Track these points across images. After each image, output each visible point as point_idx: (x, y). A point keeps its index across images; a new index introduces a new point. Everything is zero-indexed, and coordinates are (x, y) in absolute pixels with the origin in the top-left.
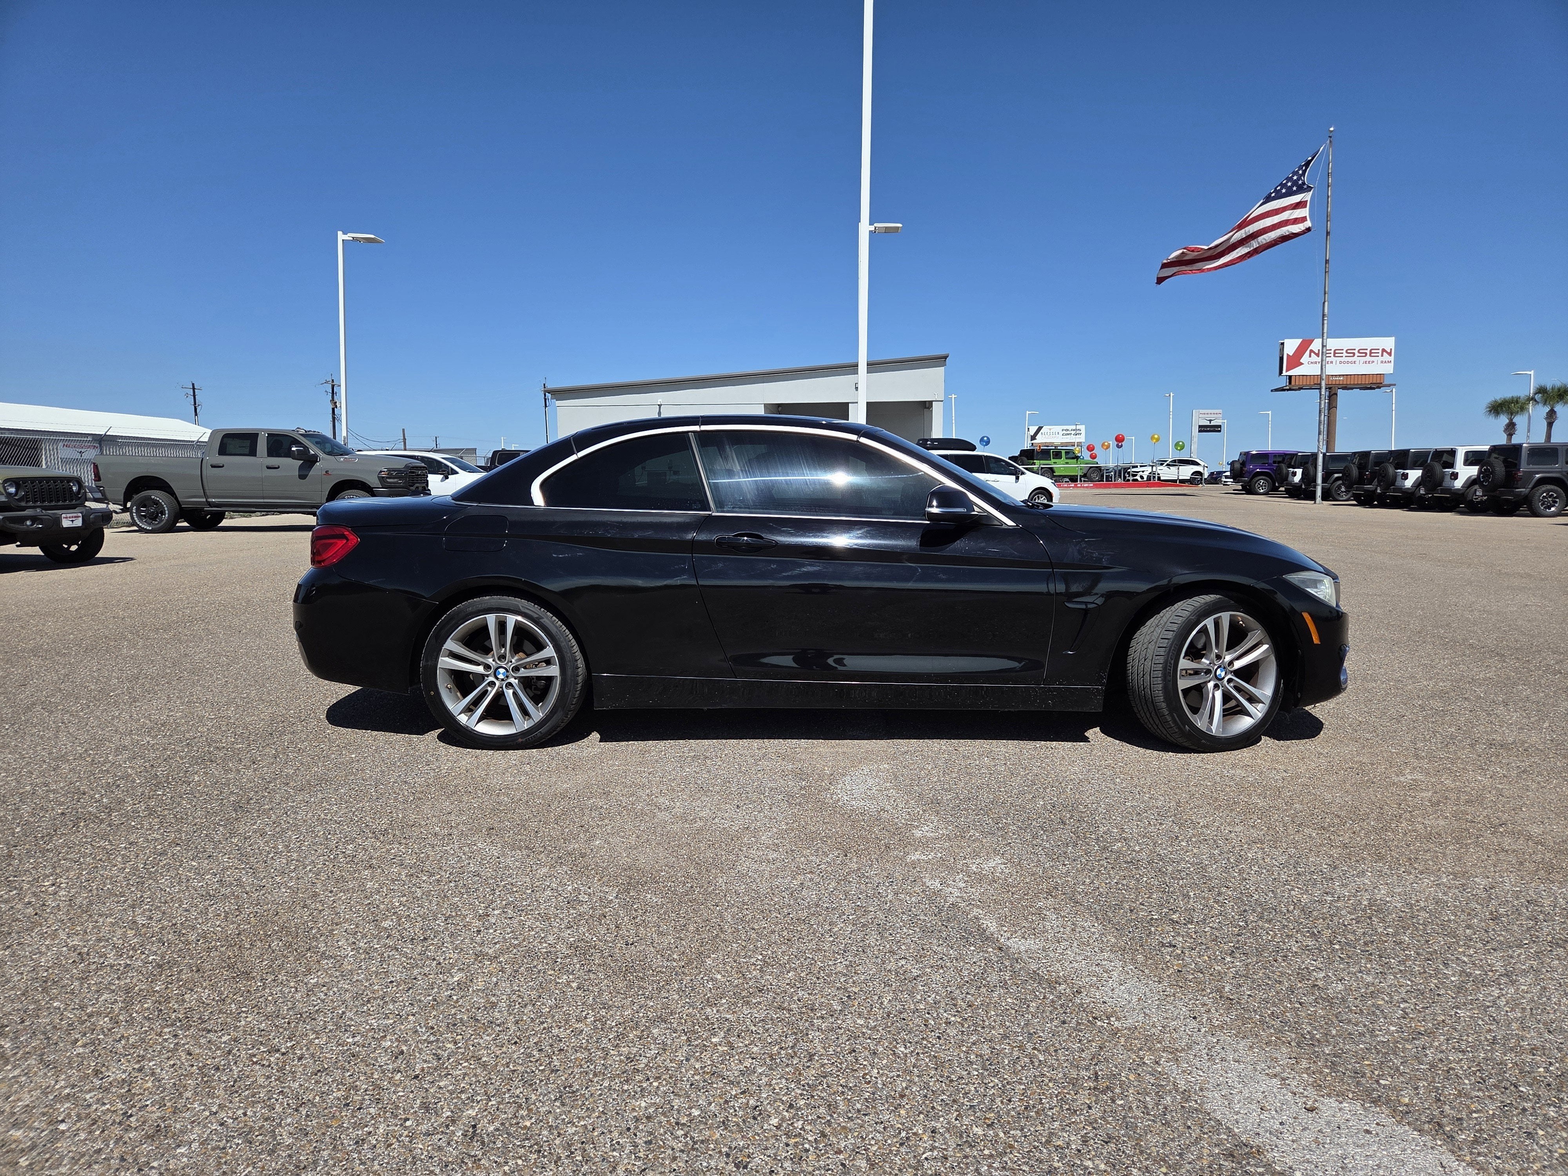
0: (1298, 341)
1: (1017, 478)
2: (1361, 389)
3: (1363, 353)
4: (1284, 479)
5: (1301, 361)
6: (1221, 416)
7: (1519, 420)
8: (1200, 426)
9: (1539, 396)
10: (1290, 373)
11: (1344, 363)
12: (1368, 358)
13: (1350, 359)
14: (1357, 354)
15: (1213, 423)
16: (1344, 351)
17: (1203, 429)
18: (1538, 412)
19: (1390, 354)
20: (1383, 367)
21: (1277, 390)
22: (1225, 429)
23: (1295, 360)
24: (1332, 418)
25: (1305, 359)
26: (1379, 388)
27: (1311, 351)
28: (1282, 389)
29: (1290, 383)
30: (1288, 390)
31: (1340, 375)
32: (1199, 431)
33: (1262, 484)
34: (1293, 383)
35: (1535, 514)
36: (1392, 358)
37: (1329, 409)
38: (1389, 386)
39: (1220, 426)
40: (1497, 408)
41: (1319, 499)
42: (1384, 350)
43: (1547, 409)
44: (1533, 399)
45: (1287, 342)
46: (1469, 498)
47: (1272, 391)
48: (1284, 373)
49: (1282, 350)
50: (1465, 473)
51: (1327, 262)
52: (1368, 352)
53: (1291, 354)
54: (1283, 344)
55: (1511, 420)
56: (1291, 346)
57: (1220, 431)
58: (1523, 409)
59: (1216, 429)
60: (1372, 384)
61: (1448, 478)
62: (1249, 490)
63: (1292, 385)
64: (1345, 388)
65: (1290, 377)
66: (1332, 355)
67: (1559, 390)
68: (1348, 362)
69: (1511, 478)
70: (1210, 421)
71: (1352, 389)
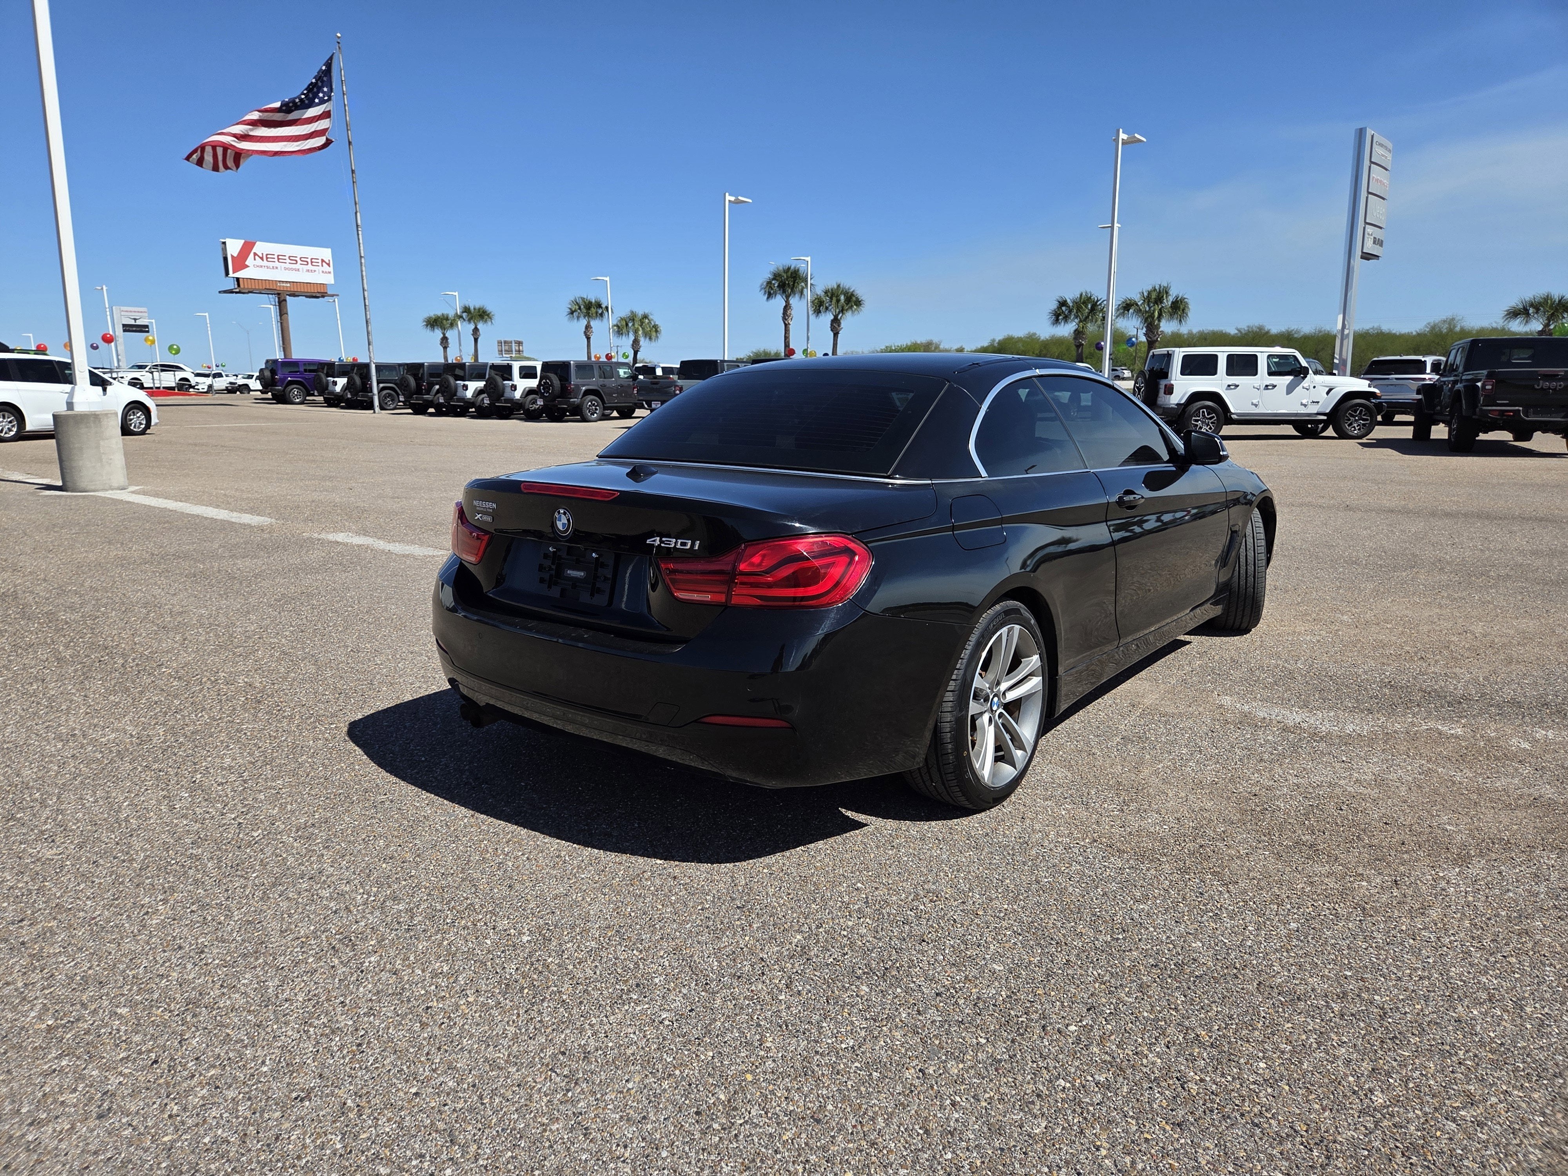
0: (241, 242)
1: (105, 390)
2: (307, 297)
3: (304, 261)
4: (323, 389)
5: (247, 263)
6: (146, 315)
7: (451, 334)
8: (124, 325)
9: (465, 315)
10: (237, 275)
11: (286, 269)
12: (310, 267)
13: (294, 266)
14: (299, 262)
15: (138, 323)
16: (287, 258)
17: (127, 328)
18: (465, 328)
19: (329, 265)
20: (324, 277)
21: (225, 292)
22: (154, 328)
23: (240, 262)
24: (284, 324)
25: (250, 261)
26: (323, 297)
27: (255, 254)
28: (231, 292)
29: (239, 285)
30: (236, 293)
31: (287, 282)
32: (124, 331)
33: (295, 392)
34: (242, 286)
35: (584, 420)
36: (331, 269)
37: (281, 315)
38: (332, 296)
39: (147, 326)
40: (434, 323)
41: (377, 409)
42: (323, 261)
43: (472, 326)
44: (461, 317)
45: (229, 242)
46: (526, 407)
47: (220, 292)
48: (231, 274)
49: (224, 250)
50: (522, 385)
51: (353, 171)
52: (309, 260)
53: (235, 255)
54: (224, 243)
55: (444, 334)
56: (234, 247)
57: (148, 332)
58: (452, 325)
59: (143, 329)
60: (317, 293)
61: (508, 390)
62: (281, 399)
63: (240, 288)
64: (293, 295)
65: (238, 279)
66: (276, 260)
67: (479, 309)
68: (292, 269)
69: (565, 391)
70: (135, 320)
71: (298, 296)
